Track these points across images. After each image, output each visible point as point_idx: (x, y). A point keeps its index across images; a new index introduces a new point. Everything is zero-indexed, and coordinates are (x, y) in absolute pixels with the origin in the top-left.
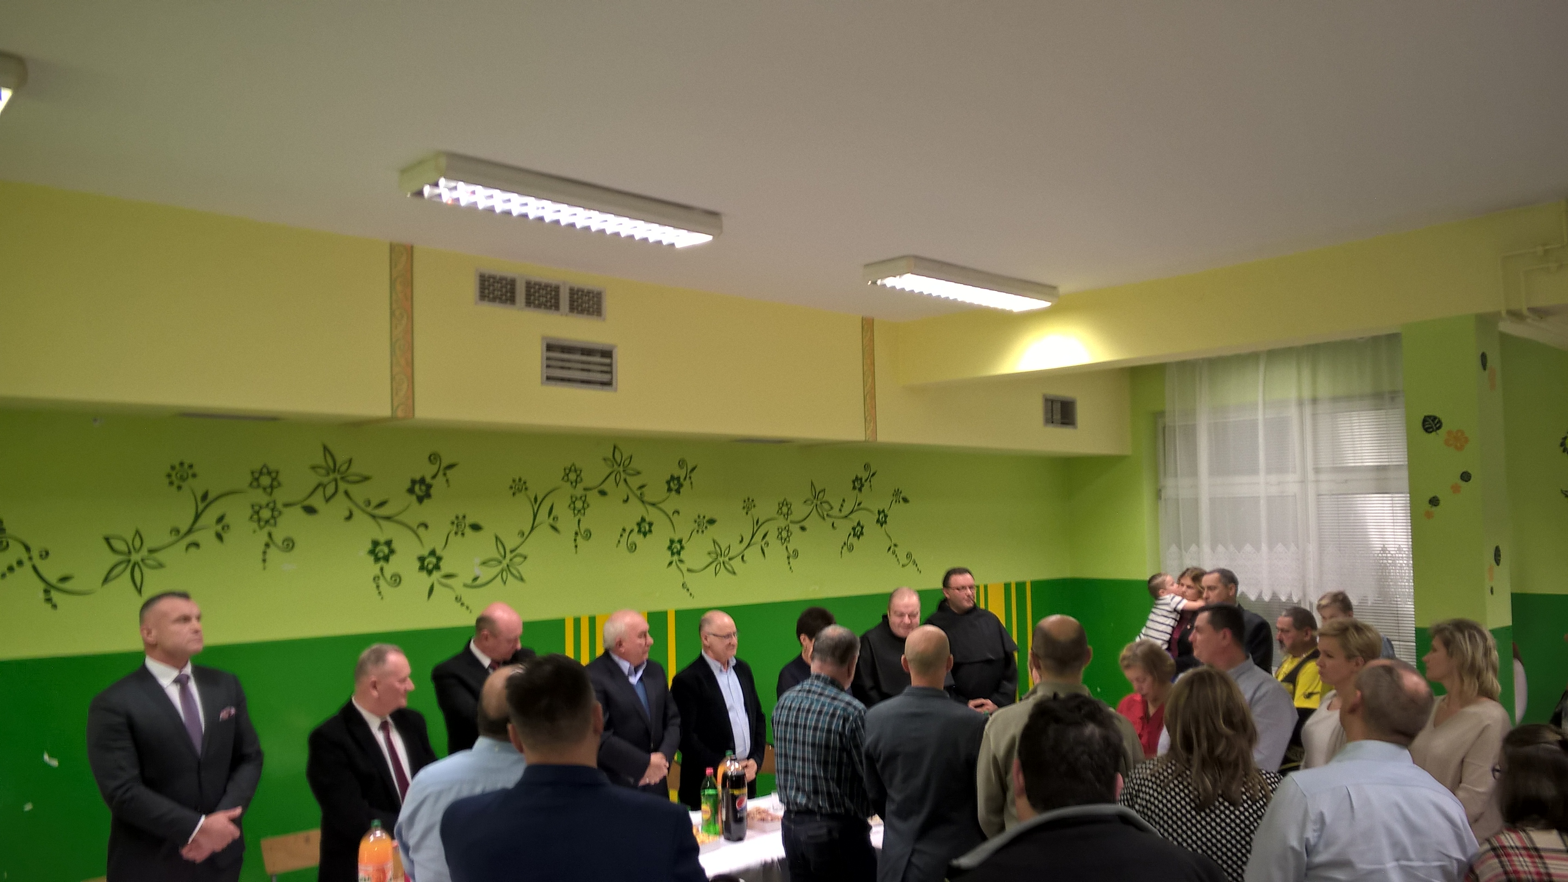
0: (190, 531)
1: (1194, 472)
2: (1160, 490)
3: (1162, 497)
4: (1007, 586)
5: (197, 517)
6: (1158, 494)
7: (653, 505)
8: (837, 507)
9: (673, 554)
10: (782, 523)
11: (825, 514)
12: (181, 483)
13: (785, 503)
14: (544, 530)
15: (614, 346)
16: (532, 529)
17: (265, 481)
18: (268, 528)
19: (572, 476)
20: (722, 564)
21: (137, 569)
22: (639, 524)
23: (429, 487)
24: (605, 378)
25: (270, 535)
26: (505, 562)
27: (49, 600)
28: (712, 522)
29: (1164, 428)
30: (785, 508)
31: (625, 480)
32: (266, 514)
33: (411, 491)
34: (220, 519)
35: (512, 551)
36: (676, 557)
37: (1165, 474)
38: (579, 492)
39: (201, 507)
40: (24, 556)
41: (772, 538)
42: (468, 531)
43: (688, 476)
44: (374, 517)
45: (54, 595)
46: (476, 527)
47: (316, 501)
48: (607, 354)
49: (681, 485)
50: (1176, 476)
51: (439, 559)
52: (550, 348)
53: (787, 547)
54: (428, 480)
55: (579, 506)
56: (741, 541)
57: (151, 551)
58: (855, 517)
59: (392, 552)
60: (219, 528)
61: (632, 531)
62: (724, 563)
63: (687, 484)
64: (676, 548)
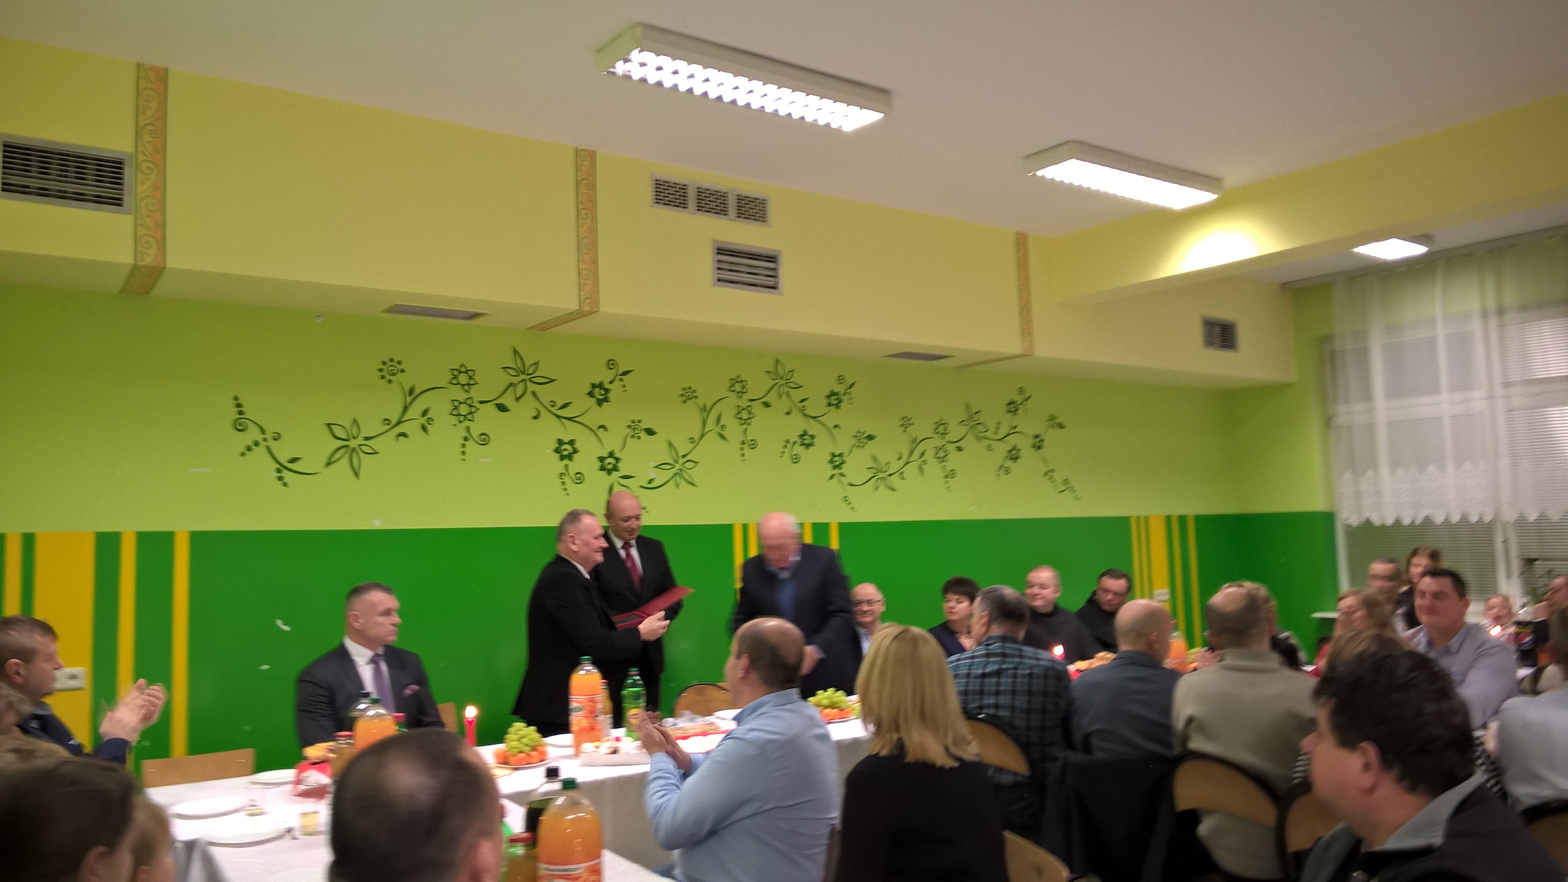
0: (399, 423)
1: (1367, 396)
2: (1330, 418)
3: (1333, 426)
4: (1168, 519)
5: (406, 408)
6: (1328, 422)
7: (813, 418)
8: (992, 430)
9: (834, 468)
10: (938, 442)
11: (981, 435)
12: (391, 378)
13: (940, 424)
14: (712, 438)
15: (779, 252)
16: (703, 436)
17: (463, 379)
18: (466, 423)
19: (739, 387)
20: (882, 479)
21: (354, 454)
22: (801, 437)
23: (607, 391)
24: (770, 282)
25: (468, 429)
26: (678, 466)
27: (280, 479)
28: (870, 438)
29: (1332, 353)
30: (941, 427)
31: (787, 392)
32: (464, 409)
34: (425, 413)
35: (684, 456)
36: (837, 471)
37: (1335, 401)
38: (744, 403)
39: (409, 399)
40: (259, 437)
41: (929, 456)
42: (643, 435)
43: (847, 391)
44: (558, 417)
45: (285, 474)
46: (650, 432)
47: (507, 400)
48: (772, 259)
49: (840, 401)
50: (1347, 402)
51: (618, 460)
52: (720, 251)
53: (944, 467)
54: (606, 385)
55: (744, 417)
56: (900, 459)
57: (367, 439)
58: (1013, 440)
59: (575, 451)
60: (423, 420)
61: (795, 443)
62: (883, 477)
63: (846, 399)
64: (836, 462)
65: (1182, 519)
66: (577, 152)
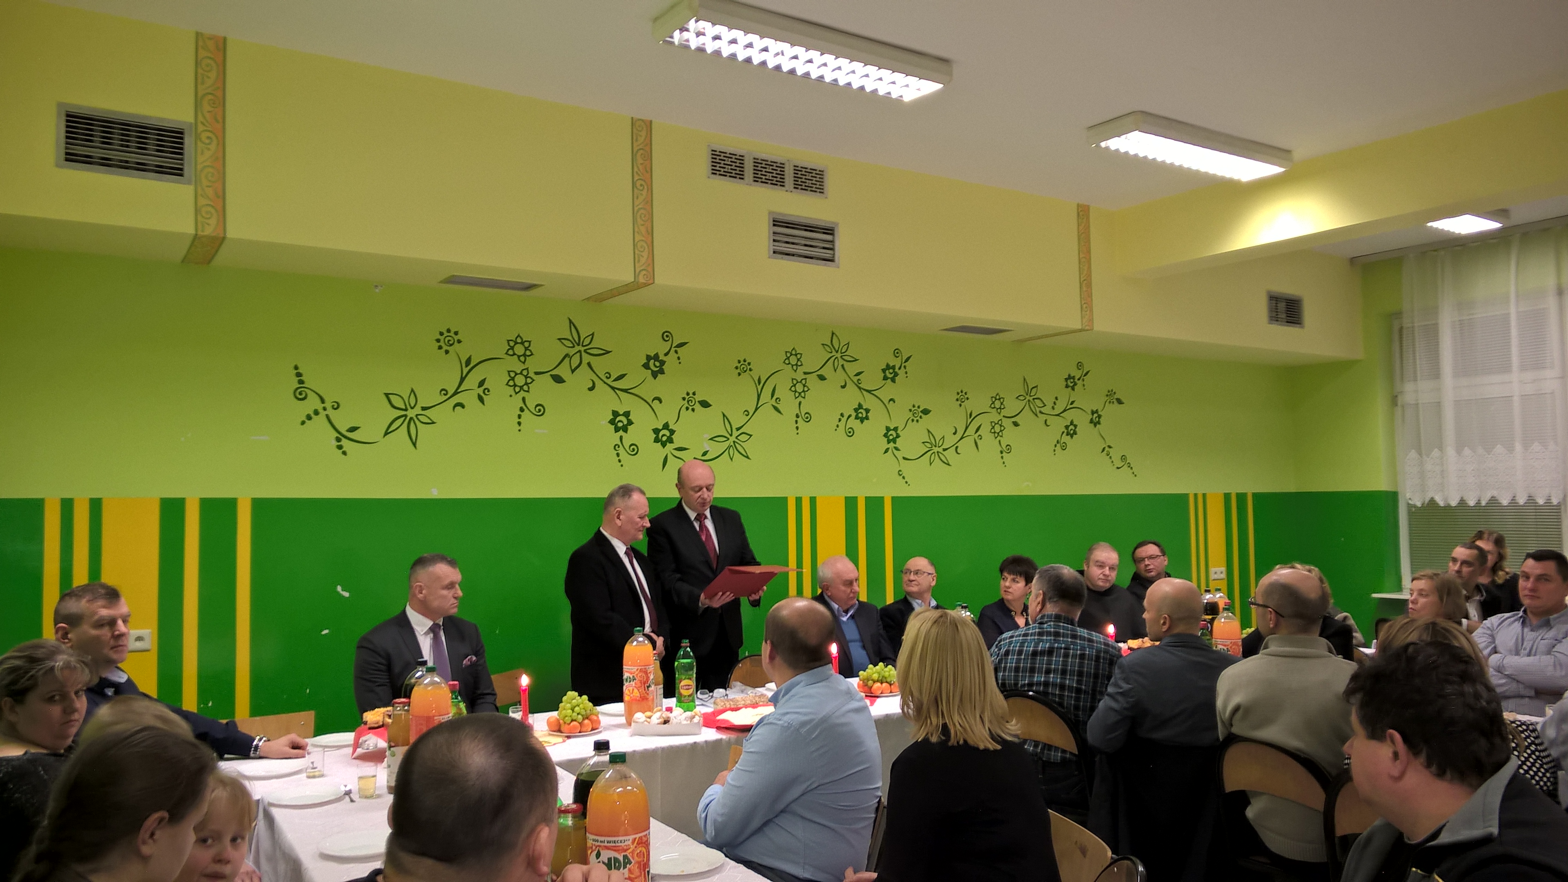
0: (456, 393)
1: (1436, 374)
2: (1396, 396)
3: (1399, 404)
4: (1227, 497)
5: (462, 380)
6: (1394, 400)
7: (869, 391)
8: (1049, 404)
9: (889, 442)
10: (995, 417)
11: (1038, 412)
12: (448, 348)
13: (997, 398)
14: (766, 411)
15: (837, 224)
16: (756, 409)
17: (519, 349)
18: (522, 394)
19: (793, 360)
20: (936, 454)
21: (412, 423)
22: (856, 410)
23: (663, 363)
24: (827, 254)
25: (524, 399)
26: (733, 439)
27: (340, 447)
28: (926, 412)
29: (1401, 330)
30: (997, 402)
31: (843, 366)
32: (520, 380)
33: (646, 366)
34: (481, 384)
35: (738, 429)
36: (892, 445)
37: (1402, 379)
38: (799, 376)
39: (465, 371)
40: (319, 406)
41: (985, 431)
42: (697, 407)
43: (903, 365)
44: (613, 388)
45: (344, 442)
46: (705, 404)
47: (563, 371)
48: (829, 231)
49: (896, 375)
50: (1415, 380)
51: (672, 432)
52: (776, 223)
53: (1000, 441)
54: (662, 357)
55: (799, 390)
56: (955, 434)
57: (424, 409)
58: (1070, 415)
59: (630, 423)
60: (480, 391)
61: (850, 416)
62: (938, 452)
63: (901, 373)
64: (891, 436)
65: (1241, 498)
66: (633, 122)
